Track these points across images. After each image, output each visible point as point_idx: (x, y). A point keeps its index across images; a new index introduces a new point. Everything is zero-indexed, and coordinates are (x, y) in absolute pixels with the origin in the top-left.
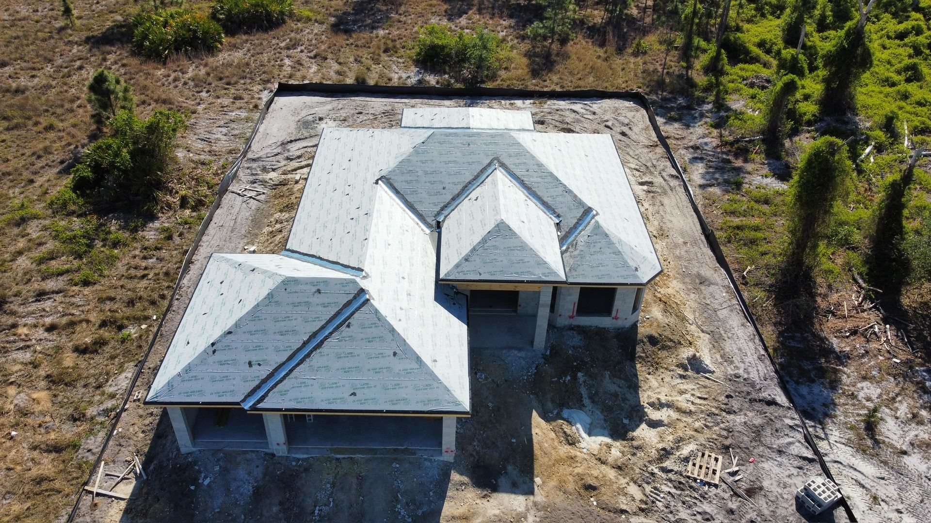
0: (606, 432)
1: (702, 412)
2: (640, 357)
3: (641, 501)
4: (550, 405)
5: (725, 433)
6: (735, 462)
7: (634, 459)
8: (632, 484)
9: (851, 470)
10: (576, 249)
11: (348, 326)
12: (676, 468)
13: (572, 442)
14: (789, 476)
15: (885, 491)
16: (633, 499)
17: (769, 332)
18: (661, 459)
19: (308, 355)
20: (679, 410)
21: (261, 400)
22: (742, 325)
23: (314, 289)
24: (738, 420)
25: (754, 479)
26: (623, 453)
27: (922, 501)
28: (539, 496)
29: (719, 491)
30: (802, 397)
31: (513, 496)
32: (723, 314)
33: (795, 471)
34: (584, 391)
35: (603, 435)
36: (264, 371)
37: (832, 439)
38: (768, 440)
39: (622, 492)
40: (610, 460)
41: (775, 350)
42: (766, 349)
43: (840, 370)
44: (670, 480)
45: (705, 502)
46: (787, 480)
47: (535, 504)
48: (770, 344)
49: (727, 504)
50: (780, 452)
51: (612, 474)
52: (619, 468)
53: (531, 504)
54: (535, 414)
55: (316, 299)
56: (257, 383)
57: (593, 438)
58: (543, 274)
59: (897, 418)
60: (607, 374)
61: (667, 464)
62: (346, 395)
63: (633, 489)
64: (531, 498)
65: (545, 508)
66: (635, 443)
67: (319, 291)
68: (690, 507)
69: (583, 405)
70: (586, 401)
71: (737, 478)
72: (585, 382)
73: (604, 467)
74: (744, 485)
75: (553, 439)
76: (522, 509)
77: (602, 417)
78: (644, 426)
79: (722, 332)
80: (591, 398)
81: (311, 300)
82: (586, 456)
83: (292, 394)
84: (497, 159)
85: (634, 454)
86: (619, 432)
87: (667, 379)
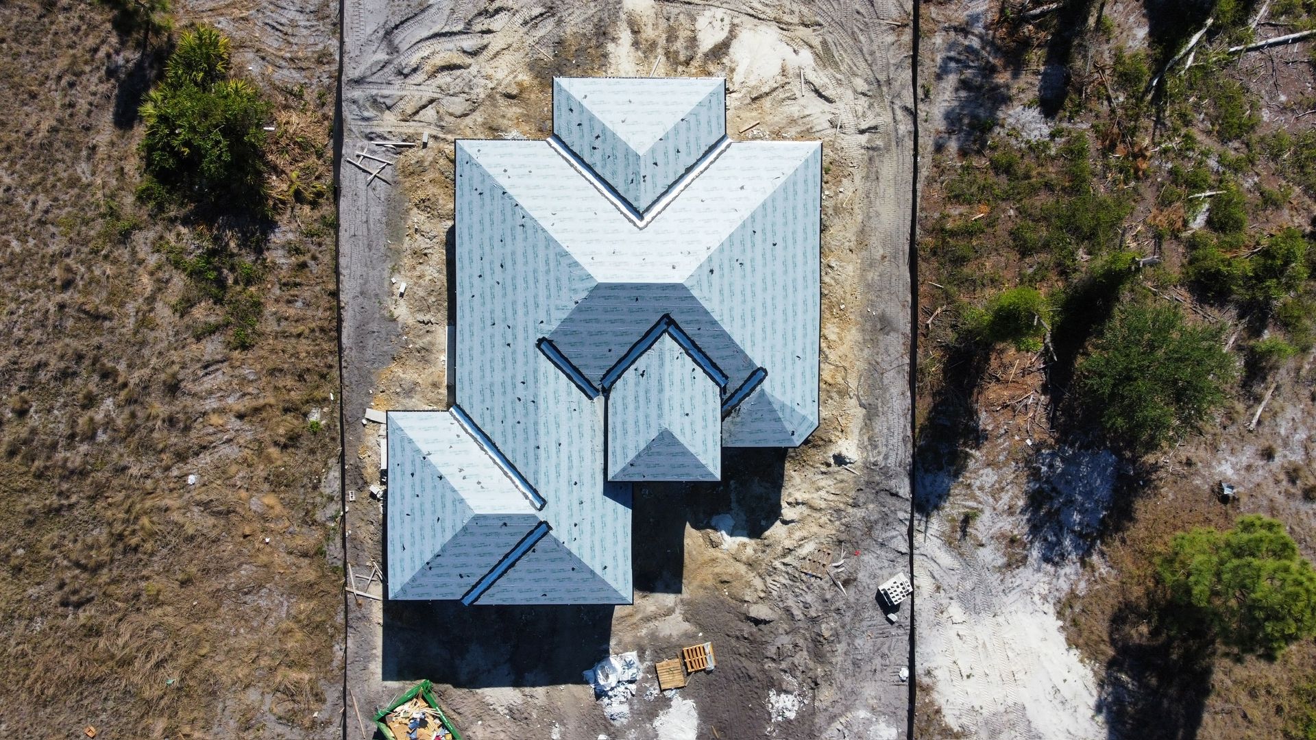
0: (746, 532)
1: (831, 508)
2: (791, 457)
3: (762, 591)
4: (701, 516)
5: (843, 528)
6: (843, 555)
7: (763, 556)
8: (757, 577)
9: (932, 562)
10: (738, 416)
11: (534, 551)
12: (794, 564)
13: (714, 545)
14: (881, 568)
15: (948, 580)
16: (756, 590)
17: (925, 404)
18: (784, 556)
19: (505, 571)
20: (811, 507)
21: (476, 600)
22: (903, 394)
23: (501, 523)
24: (858, 515)
25: (852, 571)
26: (755, 551)
27: (973, 589)
28: (686, 594)
29: (822, 582)
30: (924, 487)
31: (666, 595)
32: (890, 375)
33: (886, 564)
34: (733, 497)
35: (742, 536)
36: (474, 581)
37: (930, 532)
38: (875, 533)
39: (749, 585)
40: (744, 558)
41: (921, 430)
42: (913, 428)
43: (971, 455)
44: (788, 573)
45: (809, 592)
46: (878, 571)
47: (682, 601)
48: (920, 421)
49: (824, 594)
50: (882, 545)
51: (743, 569)
52: (750, 565)
53: (678, 601)
54: (688, 525)
55: (505, 530)
56: (470, 588)
57: (734, 538)
58: (701, 476)
59: (995, 509)
60: (756, 479)
61: (787, 560)
62: (539, 596)
63: (758, 582)
64: (679, 596)
65: (688, 604)
66: (766, 542)
67: (505, 524)
68: (797, 596)
69: (731, 509)
70: (734, 505)
71: (840, 570)
72: (736, 488)
73: (738, 564)
74: (844, 577)
75: (700, 546)
76: (671, 605)
77: (745, 518)
78: (778, 523)
79: (880, 404)
80: (738, 502)
81: (500, 531)
82: (726, 557)
83: (498, 596)
84: (667, 316)
85: (764, 552)
86: (755, 531)
87: (810, 475)
